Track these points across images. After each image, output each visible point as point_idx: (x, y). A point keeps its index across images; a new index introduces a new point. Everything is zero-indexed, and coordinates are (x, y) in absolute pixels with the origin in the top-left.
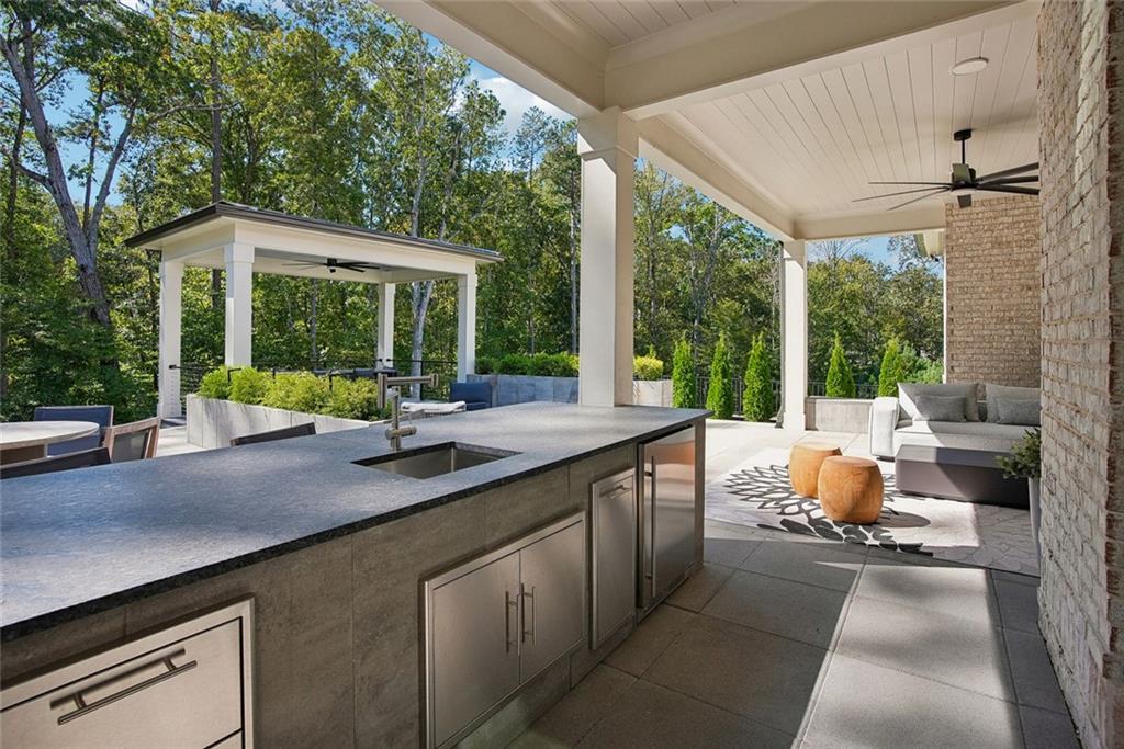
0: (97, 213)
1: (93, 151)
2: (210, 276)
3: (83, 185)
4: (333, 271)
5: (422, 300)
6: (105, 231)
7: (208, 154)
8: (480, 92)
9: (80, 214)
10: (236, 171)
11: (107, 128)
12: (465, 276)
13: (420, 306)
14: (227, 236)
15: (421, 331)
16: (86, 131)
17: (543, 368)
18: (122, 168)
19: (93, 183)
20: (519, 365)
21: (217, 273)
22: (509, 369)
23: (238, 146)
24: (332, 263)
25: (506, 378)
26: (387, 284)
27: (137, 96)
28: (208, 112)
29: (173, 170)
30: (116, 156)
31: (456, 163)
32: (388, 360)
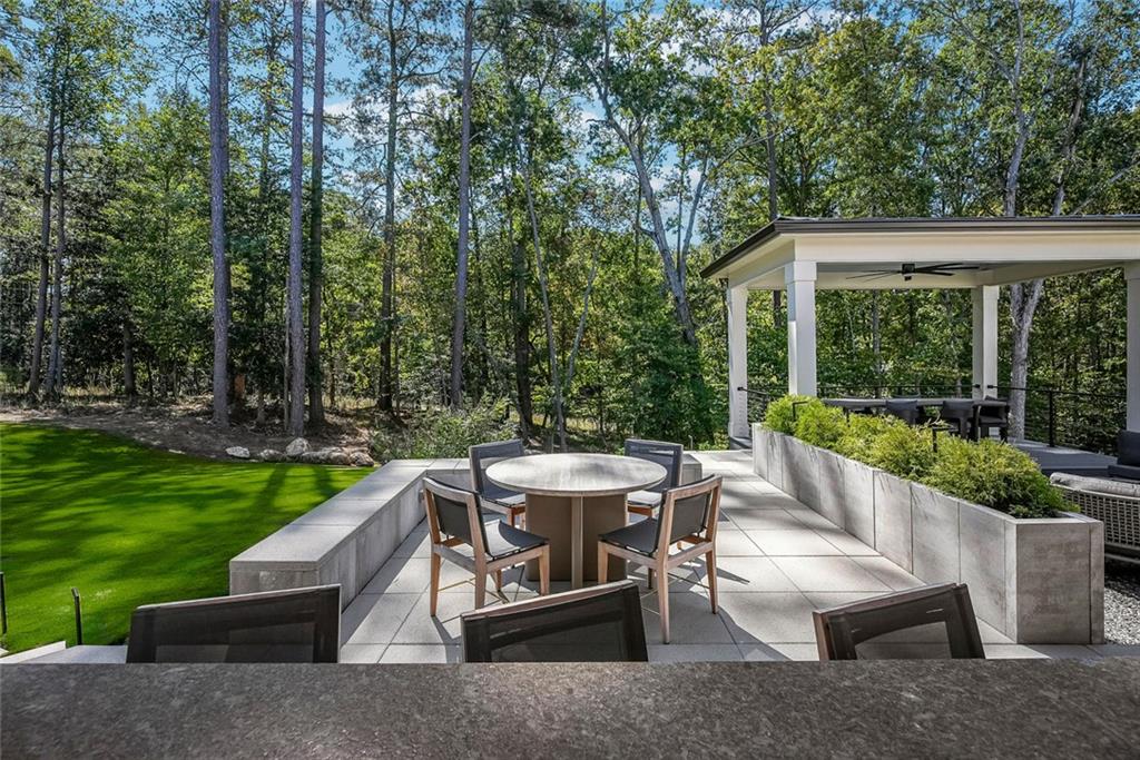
0: (685, 253)
1: (681, 203)
2: (771, 296)
3: (675, 232)
4: (908, 279)
5: (1024, 302)
6: (692, 267)
7: (765, 184)
9: (674, 257)
10: (791, 194)
11: (689, 182)
13: (1022, 310)
14: (788, 255)
16: (676, 188)
18: (701, 212)
19: (682, 230)
21: (777, 294)
23: (791, 168)
24: (908, 269)
26: (985, 288)
27: (708, 148)
28: (763, 143)
29: (738, 206)
30: (696, 202)
32: (989, 387)
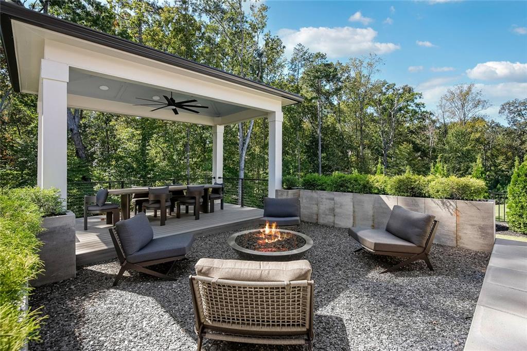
5: (243, 146)
8: (271, 37)
12: (275, 112)
13: (242, 149)
15: (243, 162)
17: (342, 186)
20: (319, 183)
22: (310, 185)
25: (308, 193)
26: (218, 126)
31: (260, 74)
32: (219, 178)
